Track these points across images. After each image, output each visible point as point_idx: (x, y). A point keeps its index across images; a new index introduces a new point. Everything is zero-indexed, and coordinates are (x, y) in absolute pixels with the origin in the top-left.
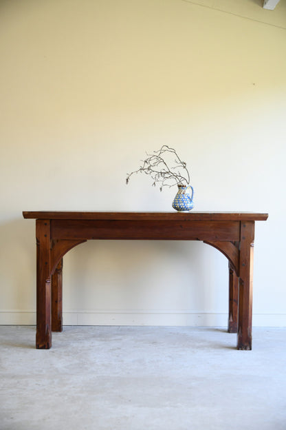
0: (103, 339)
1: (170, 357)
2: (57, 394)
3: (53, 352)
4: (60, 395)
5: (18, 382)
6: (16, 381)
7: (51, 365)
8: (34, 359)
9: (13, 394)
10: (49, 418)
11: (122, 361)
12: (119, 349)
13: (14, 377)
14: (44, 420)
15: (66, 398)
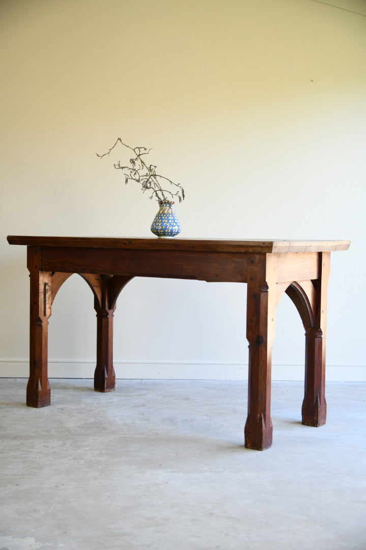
0: (123, 394)
1: (206, 415)
2: (70, 458)
4: (75, 459)
5: (22, 444)
6: (19, 443)
7: (61, 424)
8: (40, 418)
9: (16, 458)
10: (63, 485)
11: (148, 420)
12: (144, 406)
14: (57, 487)
15: (82, 462)
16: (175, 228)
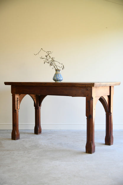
1: (73, 142)
2: (27, 157)
3: (24, 140)
5: (10, 153)
7: (23, 145)
8: (16, 143)
9: (8, 157)
10: (24, 166)
11: (53, 144)
12: (51, 139)
13: (8, 150)
14: (22, 167)
15: (31, 158)
16: (61, 79)
